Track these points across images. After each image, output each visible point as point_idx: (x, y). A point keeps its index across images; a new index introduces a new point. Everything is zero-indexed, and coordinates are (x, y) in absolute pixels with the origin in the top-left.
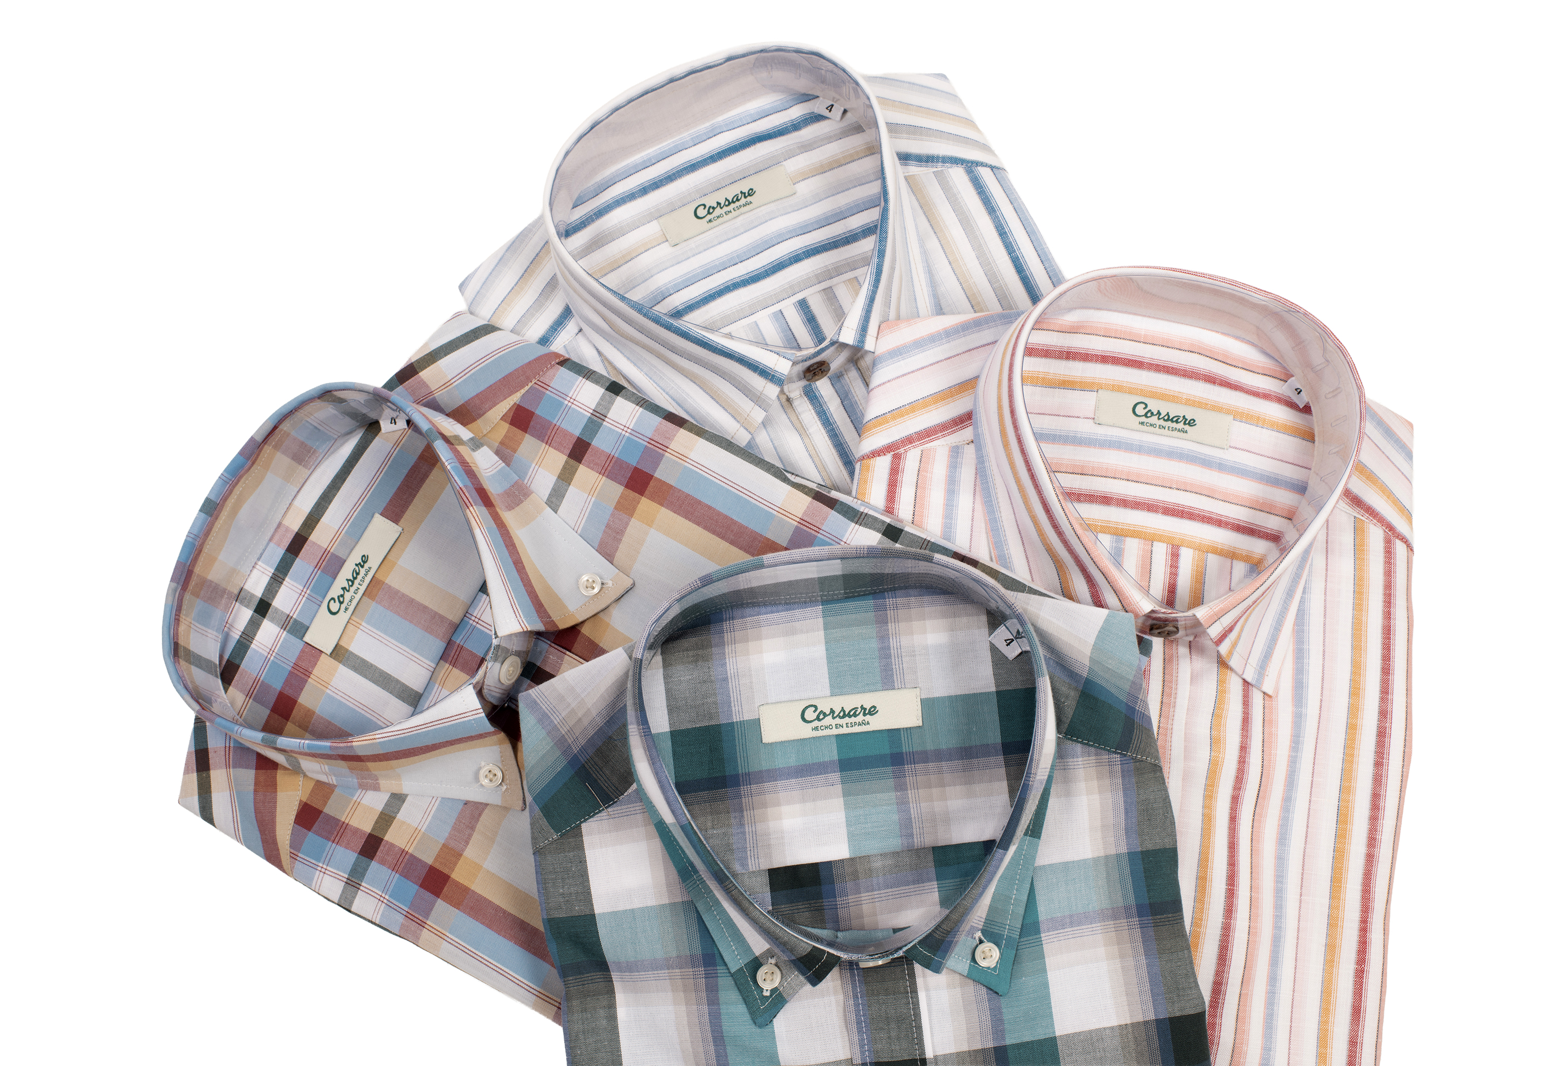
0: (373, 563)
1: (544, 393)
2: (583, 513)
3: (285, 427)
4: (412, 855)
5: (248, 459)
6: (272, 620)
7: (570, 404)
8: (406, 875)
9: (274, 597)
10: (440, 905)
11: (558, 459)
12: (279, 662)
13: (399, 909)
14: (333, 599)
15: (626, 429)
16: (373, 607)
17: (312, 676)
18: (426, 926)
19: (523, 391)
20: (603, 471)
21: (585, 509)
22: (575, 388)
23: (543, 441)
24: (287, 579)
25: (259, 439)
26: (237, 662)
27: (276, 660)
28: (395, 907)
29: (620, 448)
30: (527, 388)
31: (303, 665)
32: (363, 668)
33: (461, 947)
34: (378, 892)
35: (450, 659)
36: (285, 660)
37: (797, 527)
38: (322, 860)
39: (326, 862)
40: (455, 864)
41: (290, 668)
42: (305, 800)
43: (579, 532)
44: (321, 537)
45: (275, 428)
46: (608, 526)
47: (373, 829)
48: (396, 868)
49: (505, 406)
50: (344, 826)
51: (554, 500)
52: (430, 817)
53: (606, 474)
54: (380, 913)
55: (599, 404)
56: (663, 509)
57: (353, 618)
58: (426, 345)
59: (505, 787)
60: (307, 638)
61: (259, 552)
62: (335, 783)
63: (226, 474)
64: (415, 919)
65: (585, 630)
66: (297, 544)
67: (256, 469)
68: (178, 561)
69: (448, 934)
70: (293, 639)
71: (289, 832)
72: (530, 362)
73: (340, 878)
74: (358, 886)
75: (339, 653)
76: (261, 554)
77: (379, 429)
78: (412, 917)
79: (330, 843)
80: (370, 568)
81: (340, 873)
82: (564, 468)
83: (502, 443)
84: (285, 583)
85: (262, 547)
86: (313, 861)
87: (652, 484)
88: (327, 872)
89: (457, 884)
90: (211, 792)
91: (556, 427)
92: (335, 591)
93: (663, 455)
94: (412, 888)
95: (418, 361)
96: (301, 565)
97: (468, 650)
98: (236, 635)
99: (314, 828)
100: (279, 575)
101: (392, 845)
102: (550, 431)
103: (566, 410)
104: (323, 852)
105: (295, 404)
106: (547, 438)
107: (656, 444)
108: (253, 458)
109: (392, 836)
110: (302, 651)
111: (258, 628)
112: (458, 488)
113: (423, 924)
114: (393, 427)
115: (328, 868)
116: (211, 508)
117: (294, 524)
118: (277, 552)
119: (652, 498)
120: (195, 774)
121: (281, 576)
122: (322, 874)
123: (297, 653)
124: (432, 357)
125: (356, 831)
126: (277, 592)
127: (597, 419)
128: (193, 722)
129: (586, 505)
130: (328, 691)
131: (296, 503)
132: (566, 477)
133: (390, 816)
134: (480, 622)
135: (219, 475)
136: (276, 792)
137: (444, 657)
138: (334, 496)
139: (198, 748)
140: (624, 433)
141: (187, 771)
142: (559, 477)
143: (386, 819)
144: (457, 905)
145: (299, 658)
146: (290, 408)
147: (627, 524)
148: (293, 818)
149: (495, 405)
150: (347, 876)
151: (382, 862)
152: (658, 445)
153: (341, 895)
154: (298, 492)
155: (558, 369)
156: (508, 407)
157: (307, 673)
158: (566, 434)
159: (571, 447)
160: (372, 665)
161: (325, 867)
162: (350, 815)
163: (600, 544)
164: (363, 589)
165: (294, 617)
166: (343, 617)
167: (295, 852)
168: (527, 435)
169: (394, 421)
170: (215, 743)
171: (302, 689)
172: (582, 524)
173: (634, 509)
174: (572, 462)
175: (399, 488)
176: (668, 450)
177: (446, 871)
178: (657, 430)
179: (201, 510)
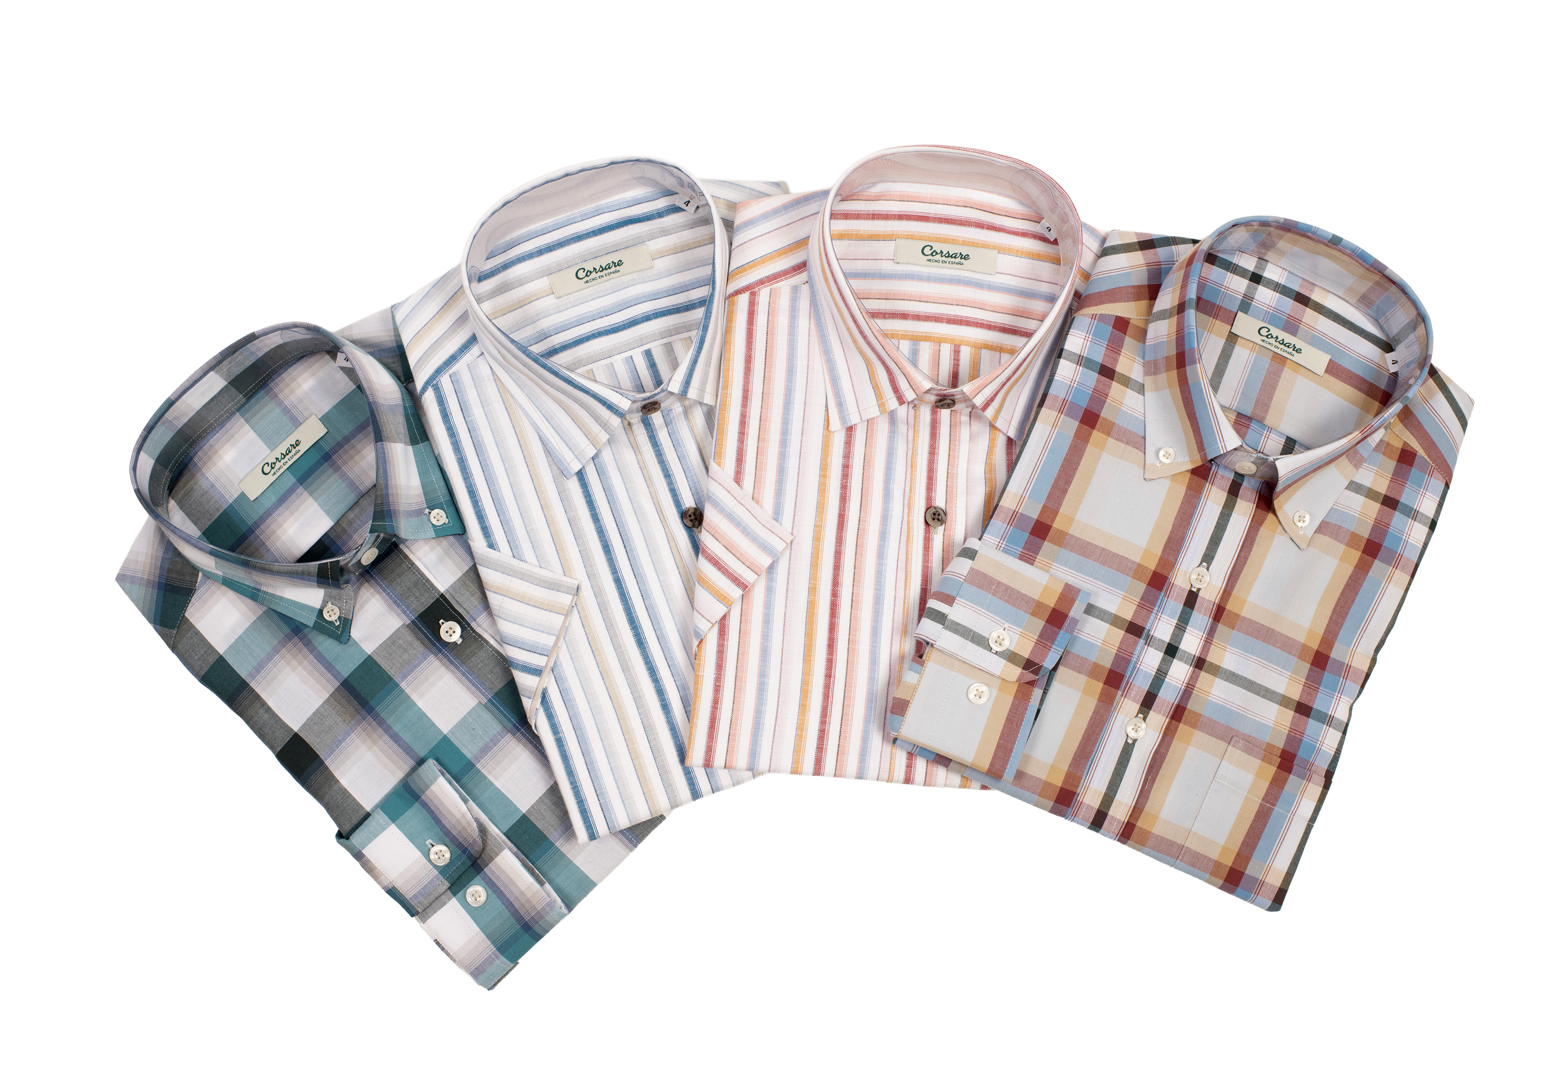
0: (1297, 358)
1: (1426, 474)
2: (1347, 508)
3: (1393, 289)
4: (1105, 401)
5: (1371, 266)
6: (1248, 287)
7: (1421, 493)
8: (1092, 399)
9: (1264, 286)
10: (1075, 424)
11: (1382, 487)
12: (1220, 295)
13: (1069, 394)
14: (1269, 330)
15: (1408, 536)
16: (1267, 361)
17: (1214, 320)
18: (1060, 414)
19: (1426, 457)
20: (1377, 521)
21: (1350, 509)
22: (1432, 496)
23: (1393, 475)
24: (1278, 294)
25: (1386, 273)
26: (1217, 263)
27: (1221, 293)
28: (1069, 391)
29: (1395, 533)
30: (1428, 460)
31: (1221, 313)
32: (1225, 356)
33: (1049, 440)
34: (1078, 378)
35: (1238, 419)
36: (1222, 299)
37: (1345, 663)
38: (1093, 338)
39: (1093, 341)
40: (1103, 432)
41: (1218, 303)
42: (1131, 321)
43: (1334, 506)
44: (1309, 316)
45: (1394, 283)
46: (1340, 527)
47: (1119, 373)
48: (1096, 391)
49: (1415, 444)
50: (1119, 352)
51: (1354, 486)
52: (1130, 412)
53: (1376, 524)
54: (1064, 380)
55: (1423, 514)
56: (1353, 568)
57: (1258, 346)
58: (1451, 381)
59: (1159, 466)
60: (1240, 314)
61: (1295, 272)
62: (1147, 344)
63: (1360, 251)
64: (1063, 406)
65: (1270, 516)
66: (1303, 300)
67: (1362, 271)
68: (1298, 222)
69: (1056, 430)
70: (1238, 303)
71: (1110, 313)
72: (1446, 461)
73: (1083, 351)
74: (1079, 364)
75: (1232, 338)
76: (1293, 274)
77: (1388, 352)
78: (1064, 404)
79: (1106, 343)
80: (1293, 355)
81: (1086, 350)
82: (1377, 492)
83: (1388, 444)
84: (1275, 293)
85: (1298, 274)
86: (1092, 331)
87: (1370, 558)
88: (1086, 341)
89: (1090, 435)
90: (1126, 252)
91: (1404, 484)
92: (1275, 331)
93: (1390, 565)
94: (1084, 404)
95: (1439, 377)
96: (1289, 304)
97: (1247, 432)
98: (1236, 260)
99: (1114, 330)
100: (1280, 288)
101: (1110, 387)
102: (1401, 480)
103: (1417, 491)
104: (1100, 338)
105: (1413, 297)
106: (1396, 478)
107: (1398, 560)
108: (1371, 269)
109: (1115, 387)
110: (1230, 311)
111: (1241, 277)
112: (1373, 424)
113: (1061, 412)
114: (1389, 362)
115: (1089, 342)
116: (1335, 242)
117: (1316, 296)
118: (1296, 287)
119: (1360, 559)
120: (1136, 241)
121: (1279, 290)
122: (1084, 337)
123: (1229, 308)
124: (1443, 386)
125: (1116, 360)
126: (1268, 288)
127: (1412, 514)
128: (1173, 236)
129: (1353, 510)
130: (1206, 333)
131: (1331, 295)
132: (1370, 494)
133: (1128, 385)
134: (1266, 438)
135: (1359, 246)
136: (1135, 301)
137: (1239, 415)
138: (1338, 323)
139: (1155, 241)
140: (1405, 535)
141: (1137, 234)
142: (1370, 489)
143: (1126, 381)
144: (1076, 435)
145: (1225, 309)
146: (1410, 294)
147: (1341, 542)
148: (1119, 315)
149: (1415, 437)
150: (1085, 355)
151: (1098, 381)
152: (1398, 562)
153: (1070, 352)
154: (1338, 296)
155: (1443, 482)
156: (1414, 447)
157: (1216, 317)
158: (1401, 492)
159: (1392, 496)
160: (1228, 363)
161: (1090, 339)
162: (1126, 356)
163: (1326, 522)
164: (1278, 351)
165: (1253, 303)
166: (1258, 339)
167: (1097, 318)
168: (1396, 462)
169: (1395, 362)
170: (1161, 253)
171: (1204, 314)
172: (1339, 508)
173: (1352, 547)
174: (1381, 498)
175: (1349, 370)
176: (1394, 569)
177: (1097, 426)
178: (1408, 560)
179: (1333, 235)
